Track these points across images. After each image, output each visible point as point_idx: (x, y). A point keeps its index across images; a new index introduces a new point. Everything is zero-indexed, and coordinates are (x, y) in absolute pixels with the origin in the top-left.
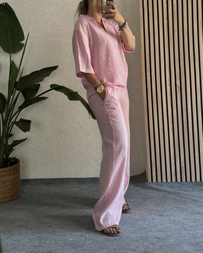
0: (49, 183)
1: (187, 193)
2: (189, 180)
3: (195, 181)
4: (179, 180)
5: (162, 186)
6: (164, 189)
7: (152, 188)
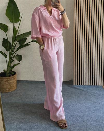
0: (29, 83)
1: (90, 91)
2: (91, 85)
3: (94, 85)
4: (87, 84)
5: (79, 87)
6: (81, 88)
7: (75, 88)
